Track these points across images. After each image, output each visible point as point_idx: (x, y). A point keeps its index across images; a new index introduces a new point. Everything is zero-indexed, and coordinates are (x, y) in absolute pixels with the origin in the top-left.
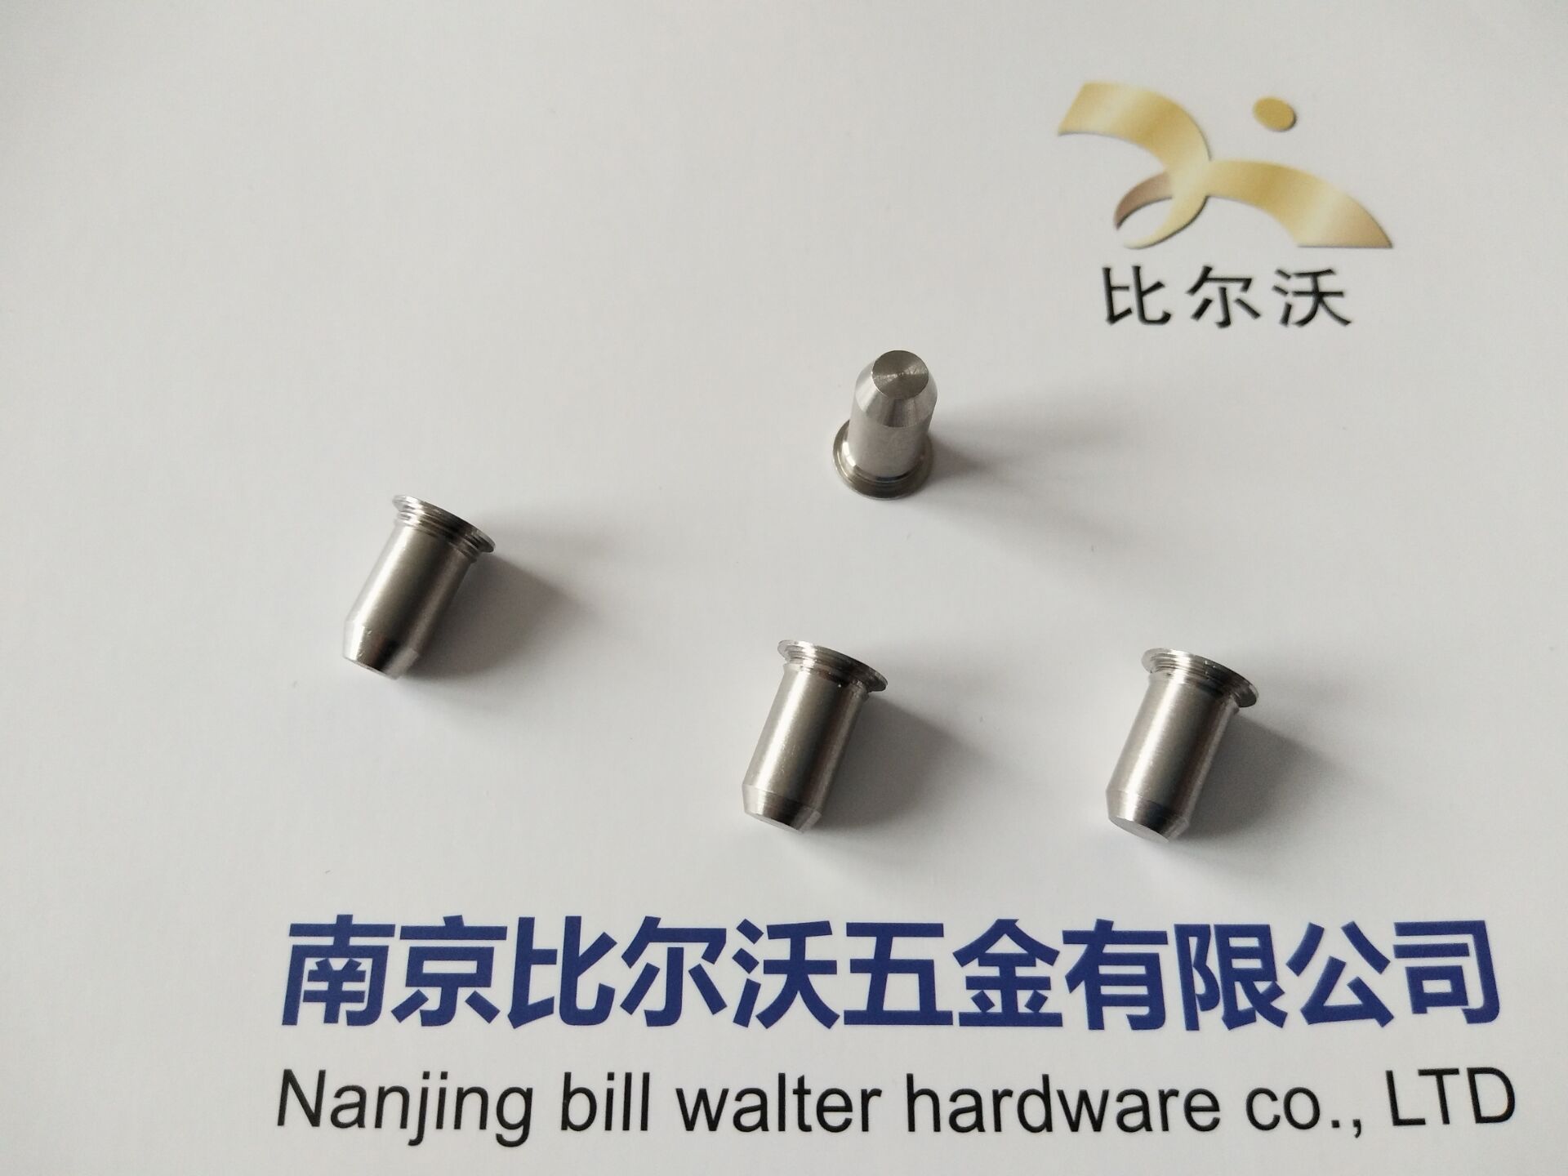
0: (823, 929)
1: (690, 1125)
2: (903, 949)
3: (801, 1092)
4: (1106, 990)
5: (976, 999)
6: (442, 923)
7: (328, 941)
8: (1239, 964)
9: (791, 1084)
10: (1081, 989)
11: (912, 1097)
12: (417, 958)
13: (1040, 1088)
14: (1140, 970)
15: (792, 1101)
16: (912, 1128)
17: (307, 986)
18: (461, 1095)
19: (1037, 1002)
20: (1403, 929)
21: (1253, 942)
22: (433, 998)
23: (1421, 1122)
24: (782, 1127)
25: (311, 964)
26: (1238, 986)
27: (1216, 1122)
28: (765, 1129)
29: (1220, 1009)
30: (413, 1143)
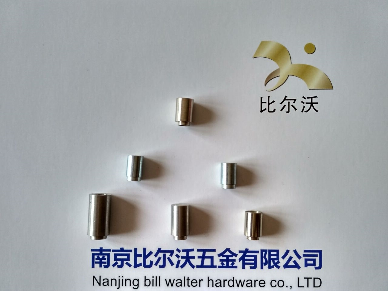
0: (192, 250)
2: (208, 254)
4: (246, 262)
5: (221, 263)
6: (120, 249)
7: (99, 252)
8: (272, 257)
9: (186, 278)
10: (241, 261)
15: (186, 281)
16: (208, 286)
18: (126, 280)
19: (233, 264)
20: (305, 251)
21: (275, 253)
22: (119, 263)
23: (303, 287)
24: (184, 286)
25: (96, 257)
26: (271, 261)
27: (264, 286)
28: (181, 286)
29: (267, 265)
30: (118, 288)
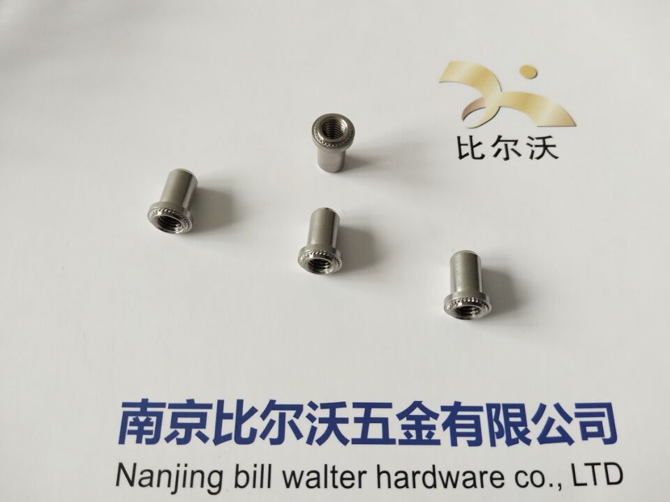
0: (343, 405)
1: (288, 485)
2: (375, 413)
3: (334, 472)
4: (458, 430)
5: (405, 434)
6: (185, 402)
7: (138, 409)
8: (512, 419)
9: (330, 469)
10: (448, 429)
11: (379, 474)
12: (175, 416)
13: (432, 471)
14: (472, 422)
15: (330, 476)
16: (379, 487)
17: (129, 428)
18: (193, 473)
19: (430, 435)
20: (578, 406)
21: (518, 411)
22: (182, 433)
23: (585, 484)
24: (326, 487)
25: (131, 419)
26: (512, 429)
27: (503, 484)
28: (319, 487)
29: (504, 438)
30: (173, 493)
